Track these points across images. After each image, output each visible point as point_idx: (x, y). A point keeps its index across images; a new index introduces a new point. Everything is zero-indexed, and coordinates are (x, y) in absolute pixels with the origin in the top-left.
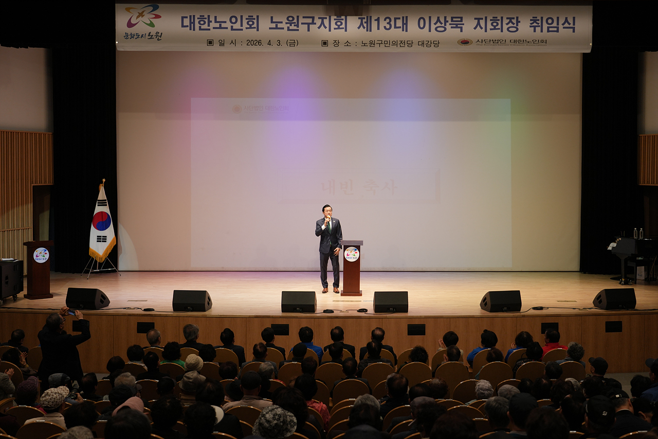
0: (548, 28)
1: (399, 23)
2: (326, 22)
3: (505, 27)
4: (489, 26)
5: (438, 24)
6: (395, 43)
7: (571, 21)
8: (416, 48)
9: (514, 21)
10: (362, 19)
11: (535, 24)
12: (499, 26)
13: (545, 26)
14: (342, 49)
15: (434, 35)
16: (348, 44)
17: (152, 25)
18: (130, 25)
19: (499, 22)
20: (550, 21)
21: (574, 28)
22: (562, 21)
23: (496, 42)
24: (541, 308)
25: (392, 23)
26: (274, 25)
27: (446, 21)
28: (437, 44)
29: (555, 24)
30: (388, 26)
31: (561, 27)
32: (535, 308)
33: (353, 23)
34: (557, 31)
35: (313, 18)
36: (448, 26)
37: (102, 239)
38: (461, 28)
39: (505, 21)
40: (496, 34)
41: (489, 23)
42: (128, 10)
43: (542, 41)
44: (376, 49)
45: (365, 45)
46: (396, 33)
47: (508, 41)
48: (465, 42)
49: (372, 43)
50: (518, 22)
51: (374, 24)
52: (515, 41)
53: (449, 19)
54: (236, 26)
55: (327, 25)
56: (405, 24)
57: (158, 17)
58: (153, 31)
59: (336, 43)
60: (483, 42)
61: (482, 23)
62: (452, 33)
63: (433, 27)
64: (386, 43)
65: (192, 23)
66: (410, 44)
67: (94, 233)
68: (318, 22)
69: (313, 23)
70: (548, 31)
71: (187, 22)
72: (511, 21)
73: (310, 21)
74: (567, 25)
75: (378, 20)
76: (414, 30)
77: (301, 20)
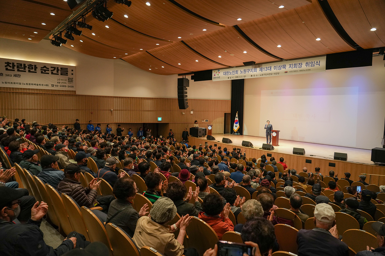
0: (311, 65)
1: (269, 68)
2: (252, 70)
3: (298, 66)
4: (293, 67)
5: (279, 68)
6: (268, 74)
7: (318, 62)
8: (273, 75)
9: (301, 64)
10: (260, 68)
11: (307, 65)
12: (296, 66)
13: (310, 65)
14: (255, 77)
15: (278, 71)
16: (257, 75)
17: (218, 75)
18: (215, 75)
19: (296, 65)
20: (312, 63)
21: (319, 64)
22: (315, 63)
23: (295, 71)
24: (313, 155)
25: (267, 69)
26: (241, 72)
27: (281, 67)
28: (278, 73)
29: (313, 64)
30: (266, 70)
31: (315, 64)
32: (311, 155)
33: (258, 69)
34: (314, 66)
35: (249, 69)
36: (282, 68)
37: (236, 126)
38: (285, 68)
39: (298, 64)
40: (295, 69)
41: (293, 65)
42: (214, 72)
43: (309, 70)
44: (264, 76)
45: (261, 75)
46: (268, 72)
47: (299, 71)
48: (286, 72)
49: (262, 75)
50: (302, 64)
51: (263, 69)
52: (301, 71)
53: (282, 66)
54: (234, 73)
55: (252, 71)
56: (271, 68)
57: (219, 73)
58: (218, 76)
59: (254, 76)
60: (291, 71)
61: (291, 66)
62: (283, 70)
63: (278, 68)
64: (266, 74)
65: (225, 73)
66: (272, 74)
67: (235, 125)
68: (250, 70)
69: (249, 71)
70: (311, 66)
71: (224, 73)
72: (300, 64)
73: (249, 70)
74: (317, 64)
75: (264, 68)
76: (273, 70)
77: (247, 70)
